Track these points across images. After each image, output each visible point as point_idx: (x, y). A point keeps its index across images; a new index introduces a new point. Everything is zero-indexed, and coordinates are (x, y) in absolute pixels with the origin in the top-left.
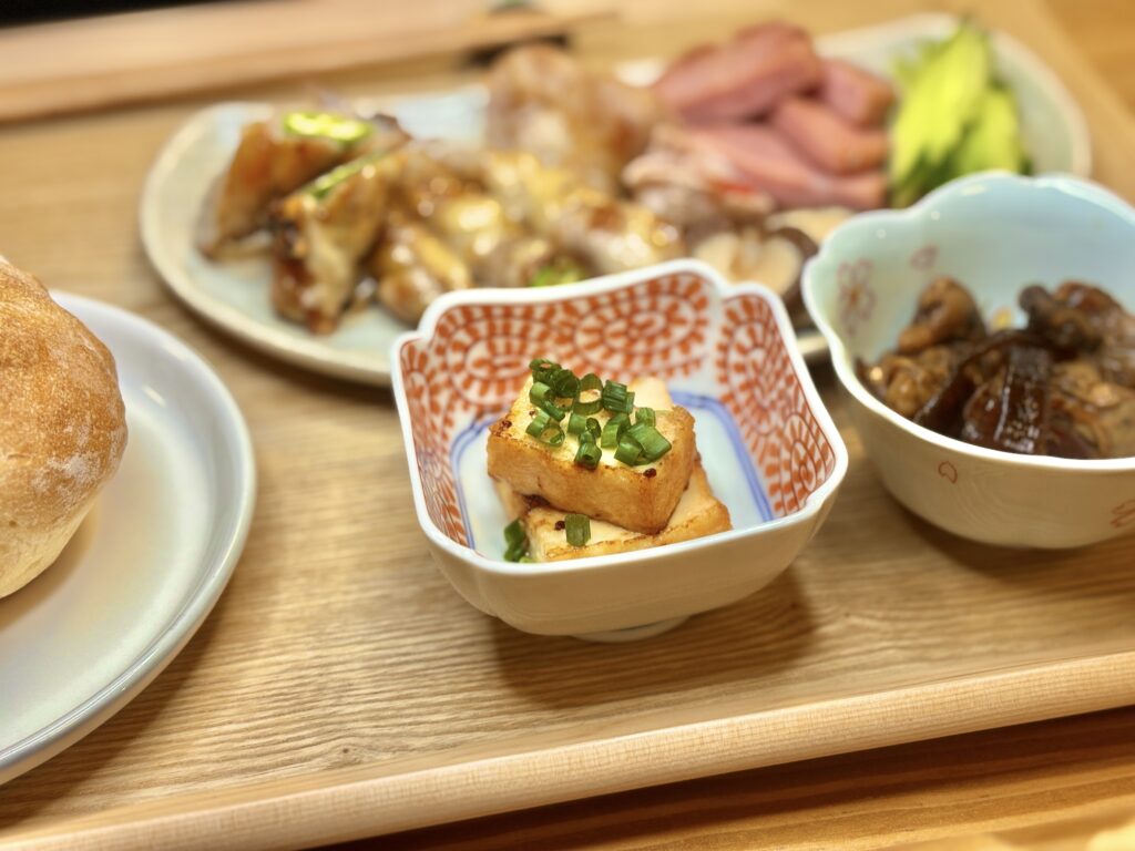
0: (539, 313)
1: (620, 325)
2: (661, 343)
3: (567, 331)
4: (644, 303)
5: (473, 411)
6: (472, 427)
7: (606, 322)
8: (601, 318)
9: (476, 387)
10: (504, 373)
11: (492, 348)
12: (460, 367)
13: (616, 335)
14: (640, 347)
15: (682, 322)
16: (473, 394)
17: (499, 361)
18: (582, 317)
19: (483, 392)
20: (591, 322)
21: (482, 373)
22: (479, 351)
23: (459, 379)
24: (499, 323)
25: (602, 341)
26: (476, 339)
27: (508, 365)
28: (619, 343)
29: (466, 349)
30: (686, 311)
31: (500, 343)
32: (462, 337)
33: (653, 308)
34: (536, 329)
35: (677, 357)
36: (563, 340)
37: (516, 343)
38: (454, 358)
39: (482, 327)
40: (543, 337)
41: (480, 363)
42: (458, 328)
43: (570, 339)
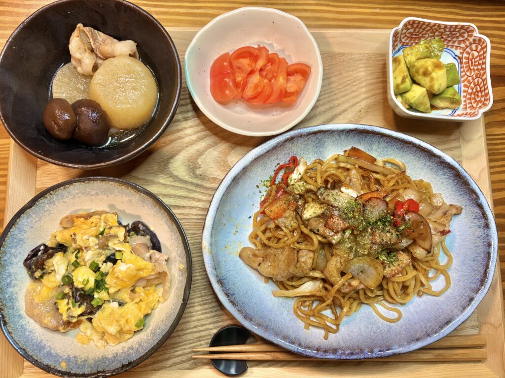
0: (484, 66)
1: (479, 89)
2: (473, 101)
3: (478, 76)
4: (483, 94)
5: (461, 56)
6: (456, 56)
7: (479, 86)
8: (481, 83)
9: (467, 56)
10: (470, 62)
11: (477, 57)
12: (472, 50)
13: (477, 88)
14: (473, 96)
15: (477, 105)
16: (465, 55)
17: (473, 60)
18: (481, 78)
19: (466, 58)
20: (480, 80)
21: (471, 57)
22: (476, 54)
23: (468, 50)
24: (482, 57)
25: (475, 86)
26: (478, 53)
27: (472, 63)
28: (474, 90)
29: (476, 50)
30: (480, 105)
31: (478, 59)
32: (480, 47)
33: (482, 96)
34: (480, 67)
35: (468, 106)
36: (477, 75)
37: (477, 63)
38: (474, 46)
39: (482, 52)
40: (478, 69)
41: (473, 55)
42: (481, 46)
43: (477, 78)
